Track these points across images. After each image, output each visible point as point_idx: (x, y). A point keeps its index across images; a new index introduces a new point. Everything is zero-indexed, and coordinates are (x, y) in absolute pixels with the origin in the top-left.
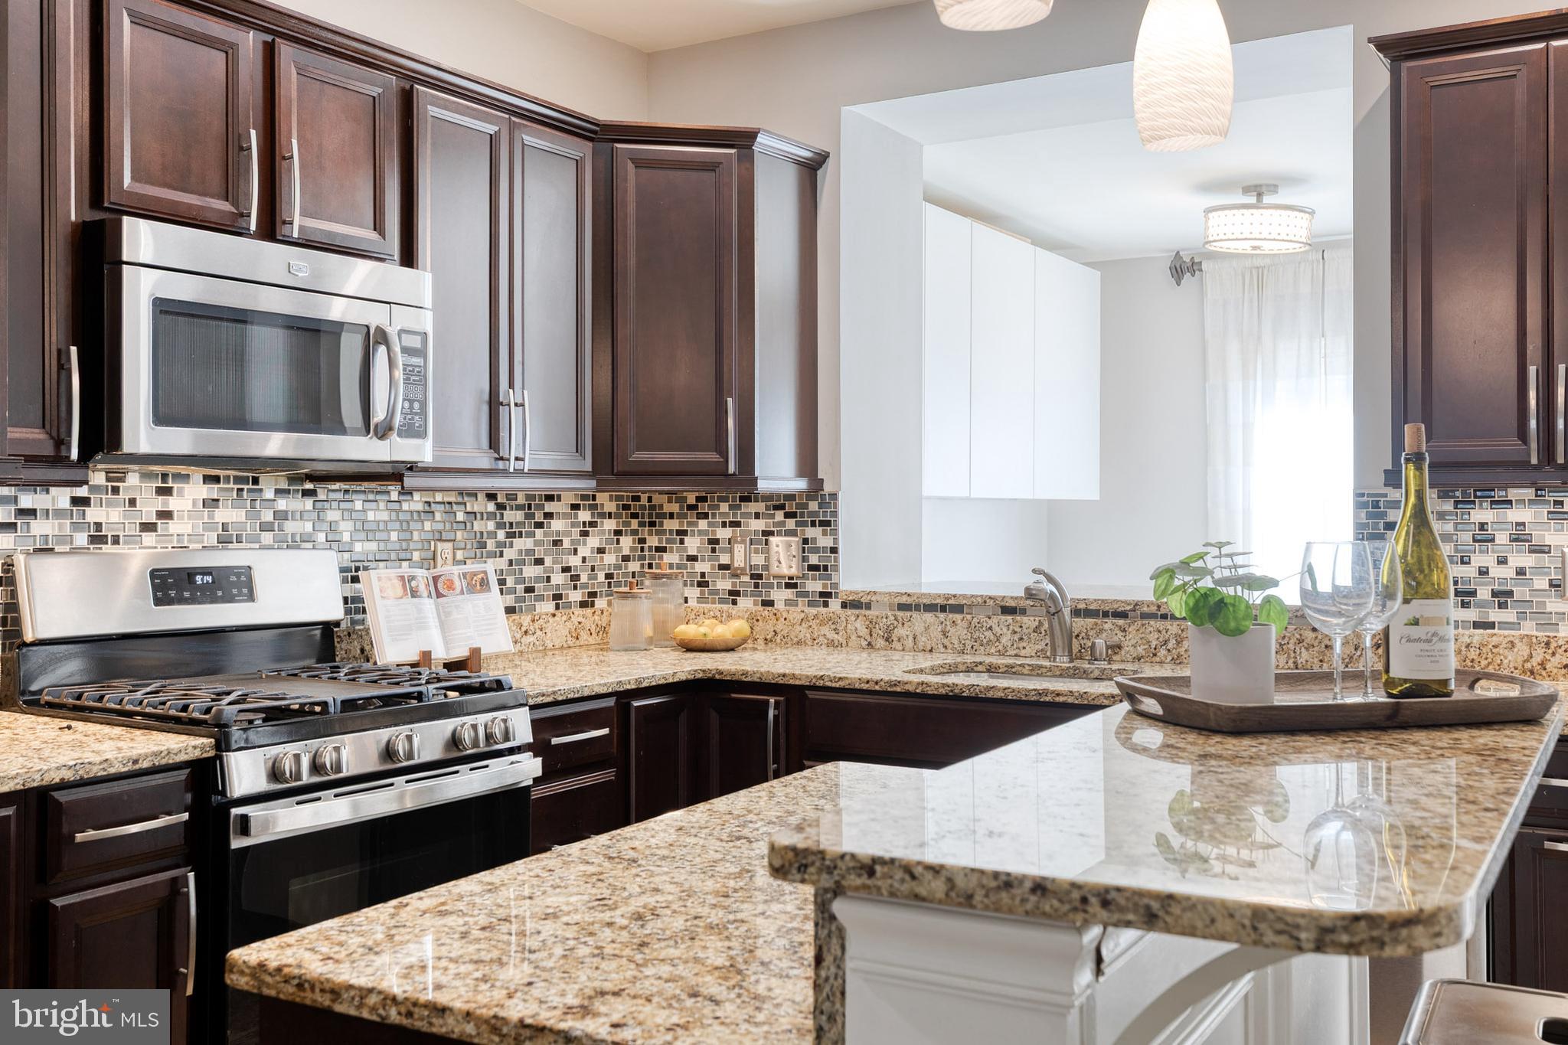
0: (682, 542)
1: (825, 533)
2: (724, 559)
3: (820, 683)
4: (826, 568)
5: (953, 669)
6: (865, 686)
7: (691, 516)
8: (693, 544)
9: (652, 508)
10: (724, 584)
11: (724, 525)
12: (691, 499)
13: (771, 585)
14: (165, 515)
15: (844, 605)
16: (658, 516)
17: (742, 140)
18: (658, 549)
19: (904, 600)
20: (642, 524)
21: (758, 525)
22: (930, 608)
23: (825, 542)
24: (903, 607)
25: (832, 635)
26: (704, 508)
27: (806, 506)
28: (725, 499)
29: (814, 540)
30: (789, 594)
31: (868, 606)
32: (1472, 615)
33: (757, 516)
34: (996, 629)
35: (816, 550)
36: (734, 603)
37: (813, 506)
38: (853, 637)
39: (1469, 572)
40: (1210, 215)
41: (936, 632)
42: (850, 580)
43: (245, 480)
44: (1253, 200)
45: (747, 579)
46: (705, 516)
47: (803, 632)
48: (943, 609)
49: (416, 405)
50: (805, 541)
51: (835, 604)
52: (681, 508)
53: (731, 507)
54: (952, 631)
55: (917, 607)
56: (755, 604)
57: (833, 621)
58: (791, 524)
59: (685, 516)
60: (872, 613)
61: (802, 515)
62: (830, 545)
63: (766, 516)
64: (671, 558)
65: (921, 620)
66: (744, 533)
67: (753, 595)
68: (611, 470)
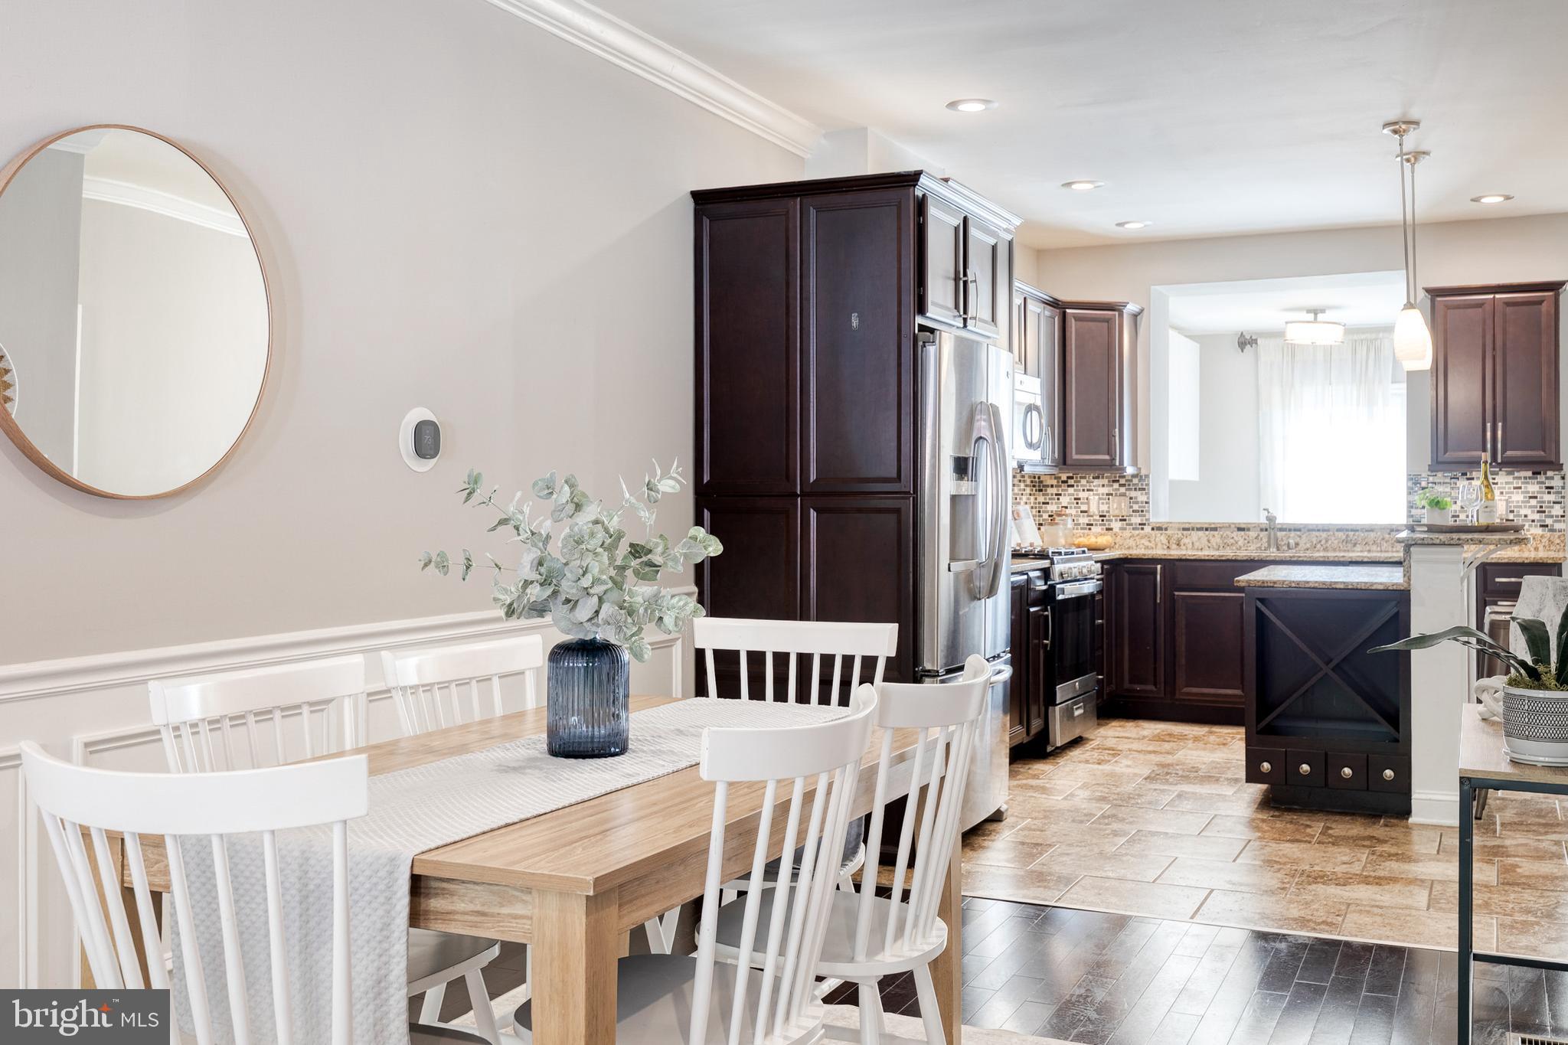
0: (1058, 499)
1: (1142, 494)
2: (1084, 507)
4: (1142, 511)
6: (1207, 558)
7: (1064, 486)
8: (1065, 500)
9: (1041, 482)
10: (1084, 520)
11: (1084, 490)
13: (1111, 521)
15: (1153, 529)
16: (1044, 486)
17: (1120, 308)
18: (1044, 503)
19: (1187, 526)
20: (1036, 491)
21: (1106, 490)
22: (1199, 529)
23: (1142, 498)
24: (1184, 529)
25: (1147, 543)
26: (1071, 482)
27: (1131, 481)
28: (1084, 478)
29: (1136, 498)
30: (1120, 524)
31: (1166, 529)
33: (1103, 486)
34: (1235, 538)
35: (1137, 503)
36: (1090, 529)
37: (1136, 481)
38: (1159, 544)
40: (1289, 325)
41: (1204, 541)
42: (1154, 519)
44: (1311, 316)
45: (1098, 518)
46: (1073, 486)
47: (1131, 542)
48: (1207, 529)
50: (1131, 498)
51: (1148, 529)
52: (1058, 482)
53: (1087, 482)
54: (1212, 540)
55: (1193, 529)
56: (1102, 529)
57: (1148, 537)
58: (1123, 490)
59: (1060, 486)
60: (1169, 532)
61: (1129, 485)
62: (1145, 499)
63: (1108, 486)
64: (1052, 508)
65: (1195, 535)
66: (1095, 495)
67: (1100, 525)
68: (1065, 463)
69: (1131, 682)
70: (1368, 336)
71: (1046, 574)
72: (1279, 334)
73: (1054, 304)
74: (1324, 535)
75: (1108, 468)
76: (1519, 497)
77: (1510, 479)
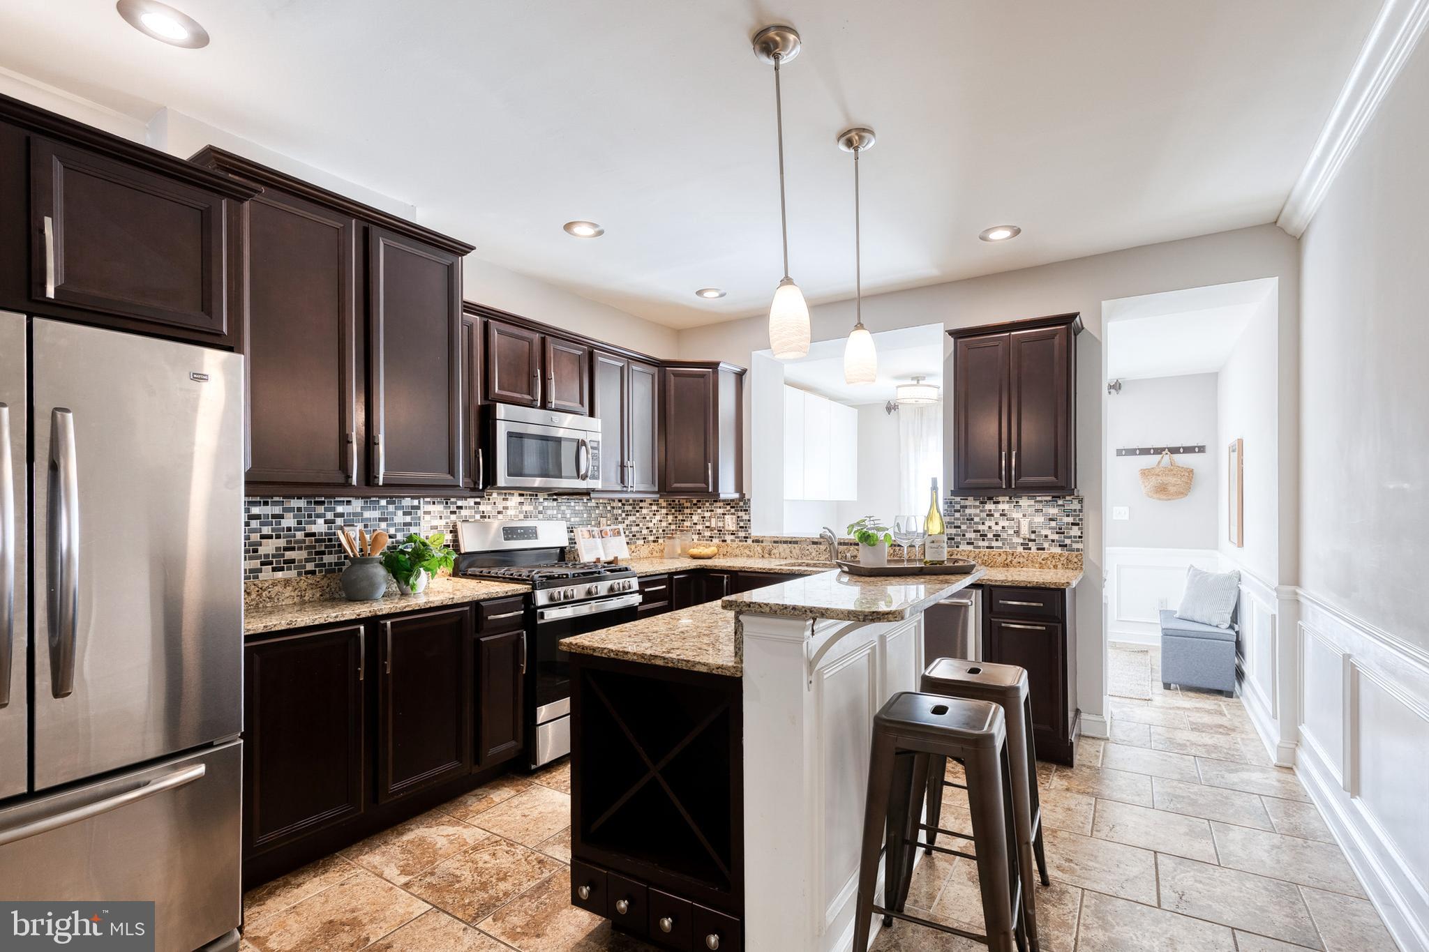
0: (691, 517)
1: (746, 514)
2: (708, 524)
3: (743, 569)
4: (746, 527)
5: (793, 565)
7: (695, 507)
8: (695, 518)
9: (680, 505)
10: (708, 534)
11: (707, 511)
12: (695, 501)
13: (725, 534)
14: (506, 508)
15: (753, 542)
16: (682, 507)
17: (714, 366)
18: (682, 520)
19: (776, 539)
20: (676, 511)
21: (720, 511)
22: (785, 542)
23: (745, 517)
24: (775, 542)
25: (748, 553)
26: (700, 504)
27: (739, 504)
28: (708, 501)
29: (742, 516)
30: (733, 537)
31: (762, 542)
32: (986, 544)
33: (720, 507)
34: (810, 550)
35: (742, 521)
36: (711, 541)
37: (741, 504)
38: (757, 554)
39: (985, 528)
40: (899, 389)
41: (788, 551)
42: (755, 532)
43: (533, 495)
44: (915, 382)
45: (716, 531)
46: (700, 508)
47: (738, 552)
48: (790, 542)
49: (595, 468)
50: (738, 517)
51: (749, 541)
52: (691, 505)
53: (710, 504)
54: (794, 551)
55: (781, 542)
56: (719, 541)
57: (748, 547)
58: (733, 510)
59: (692, 508)
60: (764, 544)
61: (737, 507)
62: (748, 518)
63: (723, 508)
64: (687, 524)
65: (782, 547)
66: (714, 514)
67: (718, 537)
71: (527, 598)
76: (1039, 519)
77: (1032, 502)
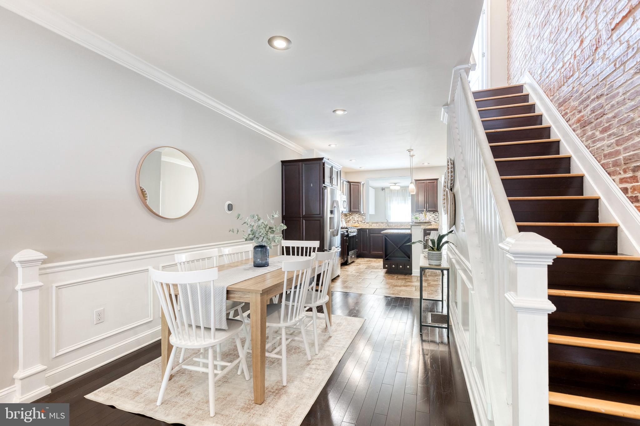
2: (354, 219)
6: (376, 228)
7: (350, 215)
8: (351, 218)
10: (354, 222)
11: (354, 216)
13: (359, 222)
16: (347, 215)
17: (360, 183)
20: (345, 216)
21: (358, 216)
23: (364, 217)
24: (372, 223)
25: (365, 226)
26: (352, 215)
37: (363, 214)
38: (368, 226)
40: (391, 186)
41: (376, 225)
42: (367, 222)
44: (395, 185)
45: (357, 221)
47: (363, 226)
48: (376, 223)
50: (362, 218)
51: (365, 223)
53: (355, 214)
56: (357, 223)
58: (361, 216)
60: (369, 224)
64: (348, 219)
65: (374, 224)
66: (356, 217)
68: (350, 211)
69: (363, 251)
70: (404, 188)
71: (347, 231)
72: (389, 188)
73: (348, 182)
74: (397, 224)
75: (358, 212)
76: (431, 217)
77: (429, 214)
